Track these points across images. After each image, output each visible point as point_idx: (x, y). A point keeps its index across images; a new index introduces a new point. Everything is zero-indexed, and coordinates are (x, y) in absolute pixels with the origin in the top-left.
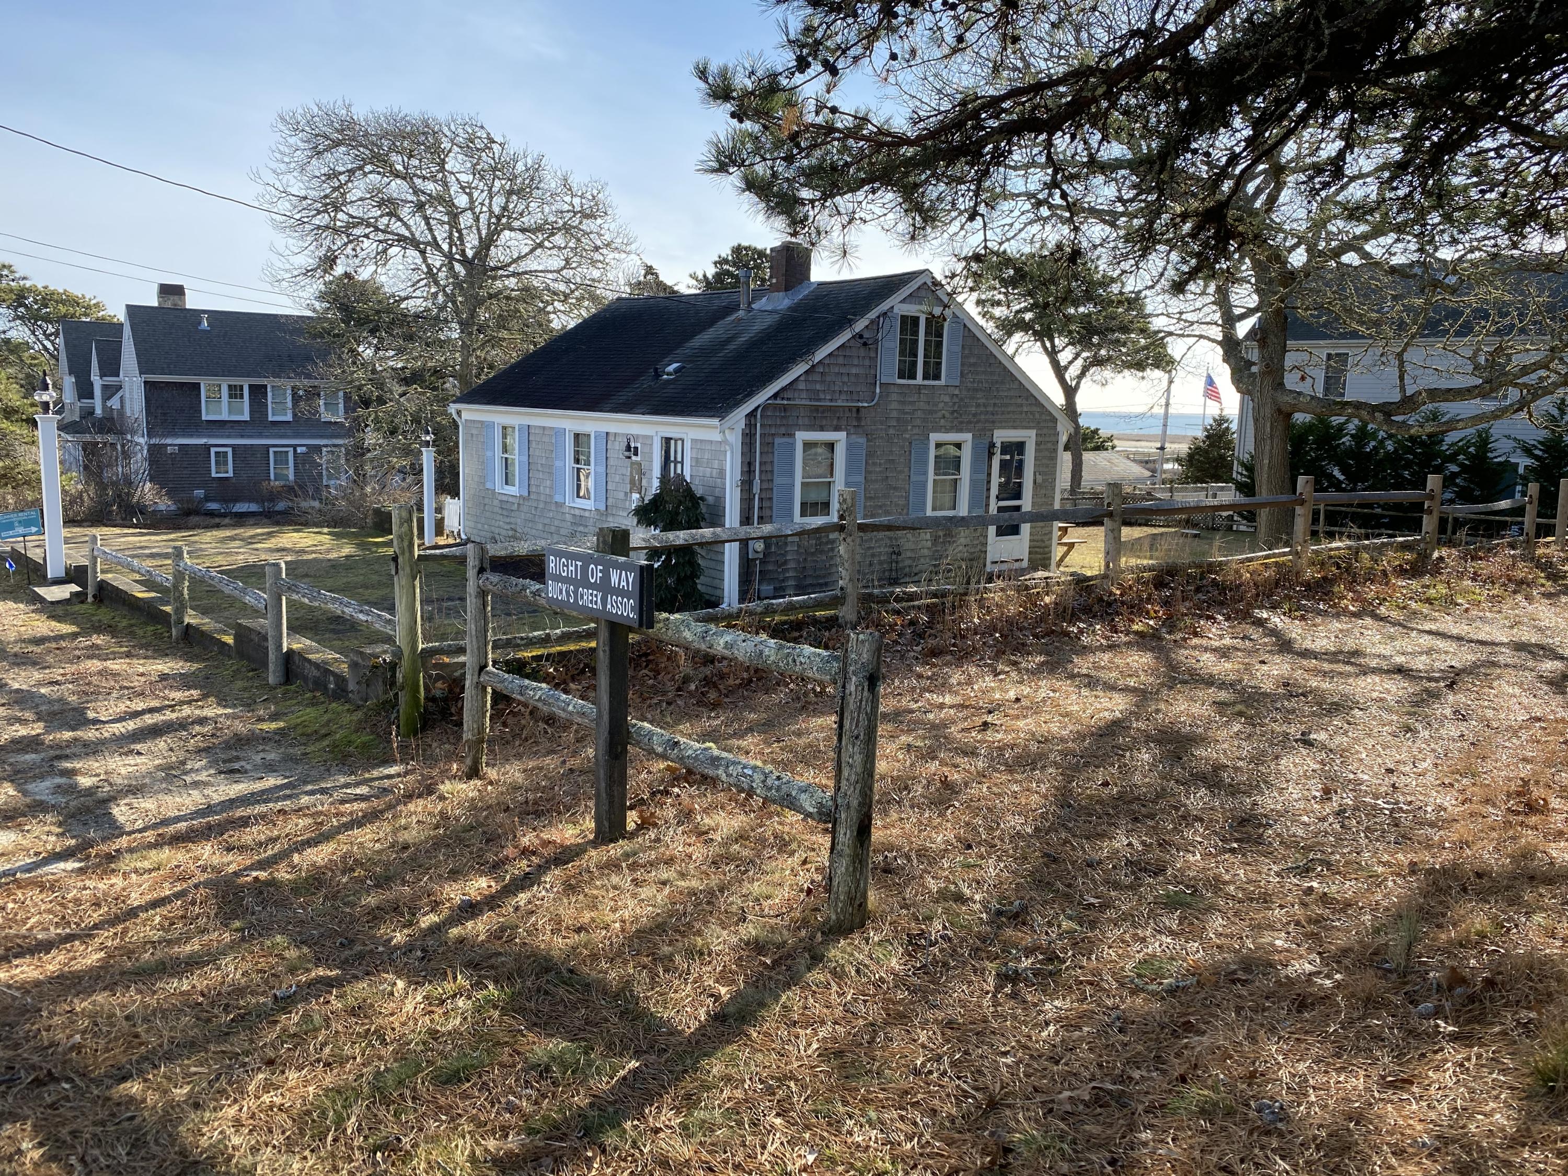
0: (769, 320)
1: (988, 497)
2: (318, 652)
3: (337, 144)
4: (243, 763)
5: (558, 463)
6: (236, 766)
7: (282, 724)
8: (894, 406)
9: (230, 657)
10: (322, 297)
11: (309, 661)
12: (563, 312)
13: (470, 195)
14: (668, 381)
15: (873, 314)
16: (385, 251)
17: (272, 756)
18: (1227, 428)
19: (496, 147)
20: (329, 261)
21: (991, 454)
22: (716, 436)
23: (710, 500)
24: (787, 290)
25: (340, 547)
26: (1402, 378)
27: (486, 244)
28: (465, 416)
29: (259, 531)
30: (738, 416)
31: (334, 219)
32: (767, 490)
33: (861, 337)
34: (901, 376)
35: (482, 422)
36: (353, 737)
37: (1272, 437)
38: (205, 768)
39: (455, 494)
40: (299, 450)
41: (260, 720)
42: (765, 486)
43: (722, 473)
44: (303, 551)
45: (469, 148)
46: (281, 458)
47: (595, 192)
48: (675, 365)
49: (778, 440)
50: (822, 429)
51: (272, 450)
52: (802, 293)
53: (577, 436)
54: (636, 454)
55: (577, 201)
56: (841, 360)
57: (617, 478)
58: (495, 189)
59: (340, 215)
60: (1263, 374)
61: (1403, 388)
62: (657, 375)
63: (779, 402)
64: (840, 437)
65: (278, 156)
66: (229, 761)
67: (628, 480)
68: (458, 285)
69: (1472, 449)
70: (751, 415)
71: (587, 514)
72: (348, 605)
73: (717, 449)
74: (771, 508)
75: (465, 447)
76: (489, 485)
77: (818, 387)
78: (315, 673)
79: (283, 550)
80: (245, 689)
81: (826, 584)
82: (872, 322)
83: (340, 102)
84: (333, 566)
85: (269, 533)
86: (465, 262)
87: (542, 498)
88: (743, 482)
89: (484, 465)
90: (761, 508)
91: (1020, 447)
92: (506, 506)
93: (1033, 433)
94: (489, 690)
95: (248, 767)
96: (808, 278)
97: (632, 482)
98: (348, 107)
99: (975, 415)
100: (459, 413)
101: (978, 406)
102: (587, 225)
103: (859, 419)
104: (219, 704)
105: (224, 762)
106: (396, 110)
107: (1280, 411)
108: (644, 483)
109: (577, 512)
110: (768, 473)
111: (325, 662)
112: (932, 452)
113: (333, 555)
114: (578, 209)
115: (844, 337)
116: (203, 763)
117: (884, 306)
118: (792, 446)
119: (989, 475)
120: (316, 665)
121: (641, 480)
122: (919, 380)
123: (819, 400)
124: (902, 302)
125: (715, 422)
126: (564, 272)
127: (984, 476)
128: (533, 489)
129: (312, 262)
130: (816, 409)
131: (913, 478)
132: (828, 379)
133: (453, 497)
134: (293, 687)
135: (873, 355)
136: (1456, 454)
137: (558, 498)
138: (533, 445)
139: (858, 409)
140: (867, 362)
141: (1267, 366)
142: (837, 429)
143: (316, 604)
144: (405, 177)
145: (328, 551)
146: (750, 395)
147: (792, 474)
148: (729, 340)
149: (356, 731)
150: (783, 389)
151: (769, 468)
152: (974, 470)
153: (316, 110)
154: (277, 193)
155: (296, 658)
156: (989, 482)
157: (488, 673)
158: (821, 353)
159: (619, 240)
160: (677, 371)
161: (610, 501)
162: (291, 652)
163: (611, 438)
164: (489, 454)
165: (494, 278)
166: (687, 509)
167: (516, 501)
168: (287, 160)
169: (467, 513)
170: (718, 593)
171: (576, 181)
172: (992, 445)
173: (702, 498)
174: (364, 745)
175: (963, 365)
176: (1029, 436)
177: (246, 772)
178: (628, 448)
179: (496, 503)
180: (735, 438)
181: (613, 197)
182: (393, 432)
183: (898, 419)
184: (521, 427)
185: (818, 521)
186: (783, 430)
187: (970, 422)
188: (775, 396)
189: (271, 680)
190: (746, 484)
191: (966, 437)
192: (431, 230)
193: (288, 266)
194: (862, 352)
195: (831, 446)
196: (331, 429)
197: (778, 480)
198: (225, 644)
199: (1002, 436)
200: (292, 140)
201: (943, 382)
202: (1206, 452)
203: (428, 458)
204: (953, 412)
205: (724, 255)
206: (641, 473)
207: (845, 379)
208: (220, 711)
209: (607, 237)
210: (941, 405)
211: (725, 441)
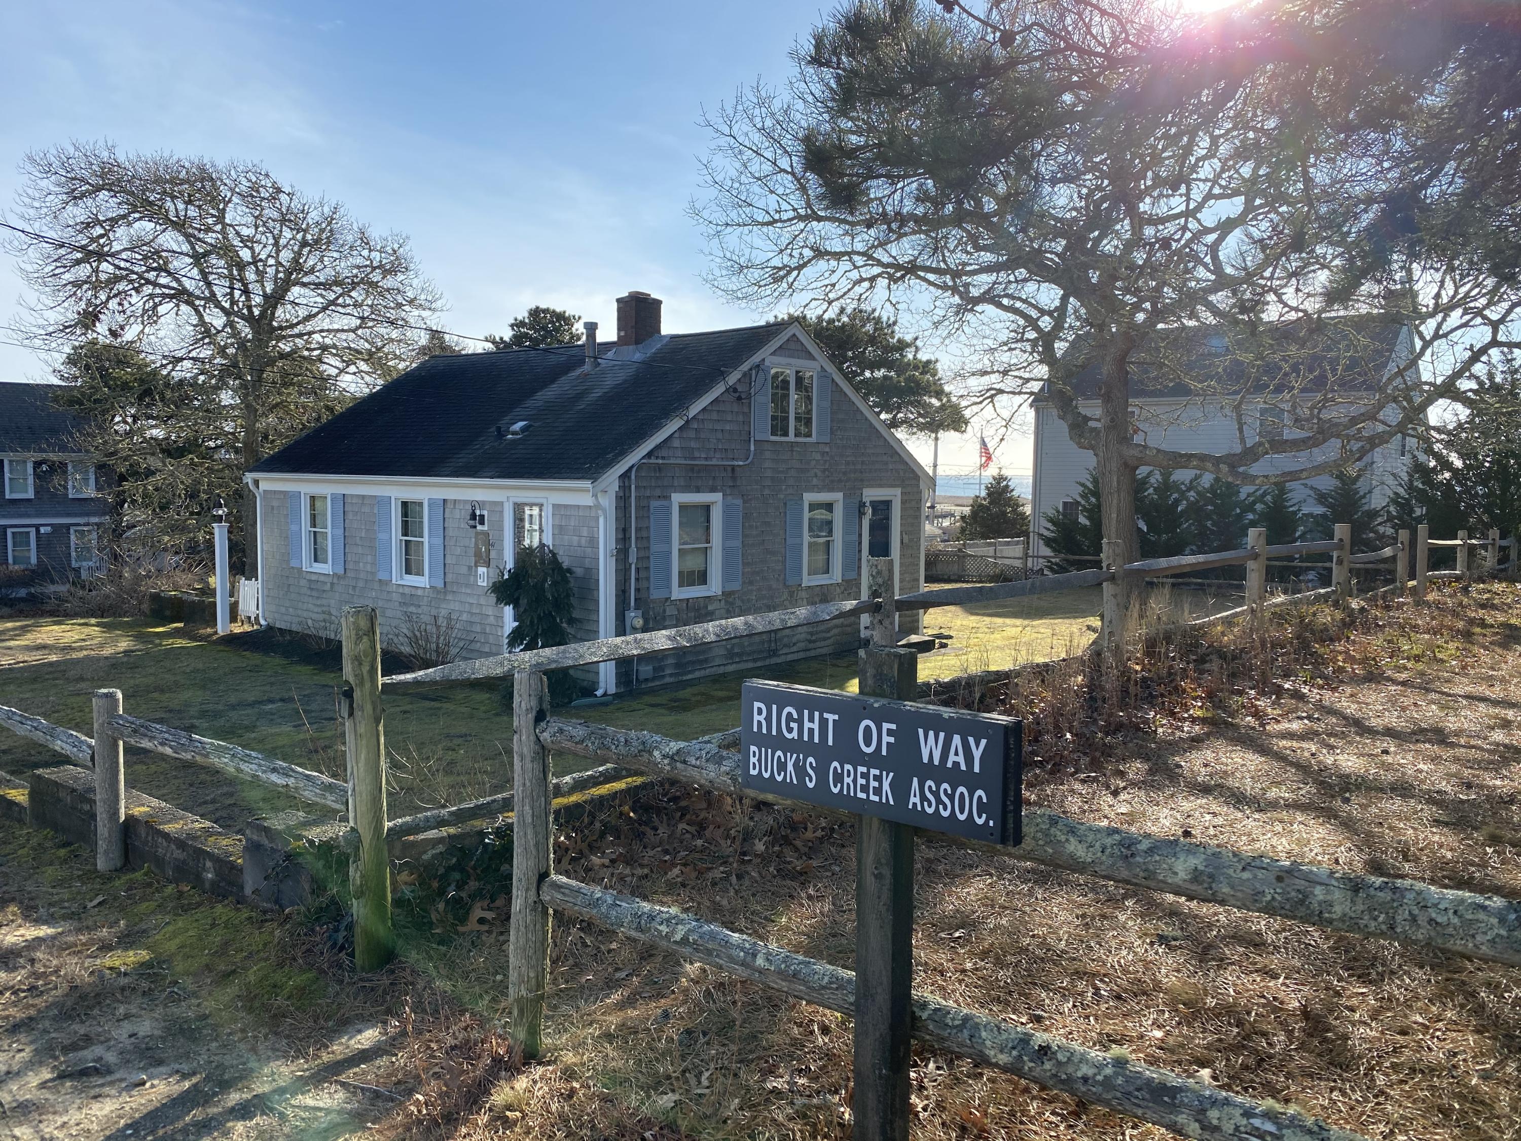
0: (622, 376)
1: (860, 560)
2: (175, 819)
3: (98, 189)
4: (98, 1050)
5: (382, 536)
6: (89, 1056)
7: (144, 955)
8: (767, 464)
9: (20, 821)
10: (71, 361)
11: (166, 836)
12: (367, 373)
13: (252, 249)
14: (514, 441)
15: (745, 367)
16: (155, 306)
17: (146, 1027)
18: (1007, 486)
19: (283, 197)
20: (89, 318)
21: (861, 514)
22: (586, 500)
23: (579, 572)
24: (637, 342)
25: (115, 641)
26: (1241, 430)
27: (274, 300)
28: (263, 486)
29: (9, 625)
30: (611, 478)
31: (96, 271)
32: (644, 558)
33: (735, 390)
34: (774, 433)
35: (285, 493)
36: (278, 977)
37: (1119, 491)
38: (31, 1065)
39: (252, 574)
40: (42, 530)
41: (106, 948)
42: (642, 554)
43: (593, 542)
44: (68, 648)
45: (252, 197)
46: (21, 539)
47: (396, 246)
48: (521, 424)
49: (654, 504)
50: (698, 490)
51: (9, 531)
52: (653, 348)
53: (405, 504)
54: (482, 522)
55: (376, 255)
56: (715, 416)
57: (458, 551)
58: (283, 242)
59: (104, 266)
60: (1108, 429)
61: (1243, 440)
62: (501, 434)
63: (653, 461)
64: (715, 498)
65: (27, 200)
66: (73, 1047)
67: (472, 552)
68: (242, 344)
69: (1269, 498)
70: (625, 476)
71: (420, 592)
72: (247, 759)
73: (588, 516)
74: (648, 579)
75: (264, 522)
76: (294, 563)
77: (693, 444)
78: (178, 854)
79: (44, 647)
80: (60, 883)
81: (706, 660)
82: (745, 375)
83: (101, 143)
84: (114, 666)
85: (22, 628)
86: (250, 319)
87: (362, 576)
88: (619, 551)
89: (289, 541)
90: (637, 579)
91: (887, 504)
92: (315, 585)
93: (898, 491)
94: (551, 911)
95: (111, 1058)
96: (659, 331)
97: (478, 554)
98: (111, 149)
99: (845, 473)
100: (256, 483)
101: (848, 463)
102: (389, 282)
103: (734, 478)
104: (26, 918)
105: (66, 1050)
106: (166, 154)
107: (1126, 465)
108: (493, 554)
109: (407, 591)
110: (644, 539)
111: (192, 836)
112: (806, 515)
113: (107, 651)
114: (375, 264)
115: (718, 390)
116: (25, 1055)
117: (756, 359)
118: (668, 509)
119: (860, 535)
120: (181, 844)
121: (488, 552)
122: (791, 437)
123: (694, 459)
124: (774, 353)
125: (586, 484)
126: (360, 332)
127: (856, 537)
128: (350, 566)
129: (72, 316)
130: (692, 468)
131: (789, 541)
132: (702, 436)
133: (248, 579)
134: (138, 875)
135: (746, 410)
136: (1254, 503)
137: (382, 576)
138: (350, 516)
139: (733, 468)
140: (741, 418)
141: (1112, 420)
142: (713, 490)
143: (188, 756)
144: (180, 225)
145: (101, 646)
146: (623, 454)
147: (668, 540)
148: (579, 397)
149: (281, 965)
150: (658, 447)
151: (644, 534)
152: (846, 532)
153: (71, 151)
154: (27, 239)
155: (142, 831)
156: (860, 543)
157: (557, 886)
158: (695, 409)
159: (423, 297)
160: (523, 430)
161: (449, 578)
162: (130, 819)
163: (449, 506)
164: (294, 527)
165: (280, 338)
166: (555, 583)
167: (329, 580)
168: (36, 204)
169: (268, 596)
170: (591, 677)
171: (375, 234)
172: (862, 505)
173: (569, 571)
174: (302, 992)
175: (832, 421)
176: (894, 494)
177: (109, 1072)
178: (473, 516)
179: (303, 582)
180: (608, 502)
181: (413, 251)
182: (164, 508)
183: (772, 478)
184: (334, 497)
185: (695, 592)
186: (658, 492)
187: (840, 481)
188: (649, 455)
189: (101, 864)
190: (622, 554)
191: (837, 497)
192: (209, 284)
193: (41, 322)
194: (736, 408)
195: (707, 508)
196: (83, 506)
197: (655, 547)
198: (12, 803)
199: (871, 494)
200: (44, 183)
201: (813, 439)
202: (988, 508)
203: (220, 534)
204: (824, 471)
205: (520, 318)
206: (489, 545)
207: (720, 435)
208: (31, 932)
209: (410, 294)
210: (813, 463)
211: (598, 506)
